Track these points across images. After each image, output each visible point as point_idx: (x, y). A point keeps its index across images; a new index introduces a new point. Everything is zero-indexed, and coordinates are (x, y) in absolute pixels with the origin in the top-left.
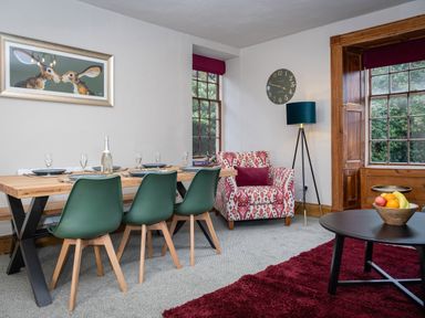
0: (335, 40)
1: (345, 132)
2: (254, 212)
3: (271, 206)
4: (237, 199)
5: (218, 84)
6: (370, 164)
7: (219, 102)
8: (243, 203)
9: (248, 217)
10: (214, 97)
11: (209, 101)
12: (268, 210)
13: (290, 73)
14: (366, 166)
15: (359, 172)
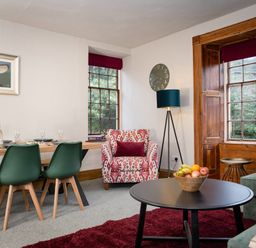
0: (196, 40)
1: (205, 114)
2: (124, 177)
3: (138, 173)
4: (110, 166)
5: (117, 77)
6: (228, 140)
7: (118, 91)
8: (115, 170)
9: (119, 181)
10: (115, 87)
11: (109, 90)
12: (135, 176)
13: (165, 67)
14: (226, 142)
15: (218, 146)
